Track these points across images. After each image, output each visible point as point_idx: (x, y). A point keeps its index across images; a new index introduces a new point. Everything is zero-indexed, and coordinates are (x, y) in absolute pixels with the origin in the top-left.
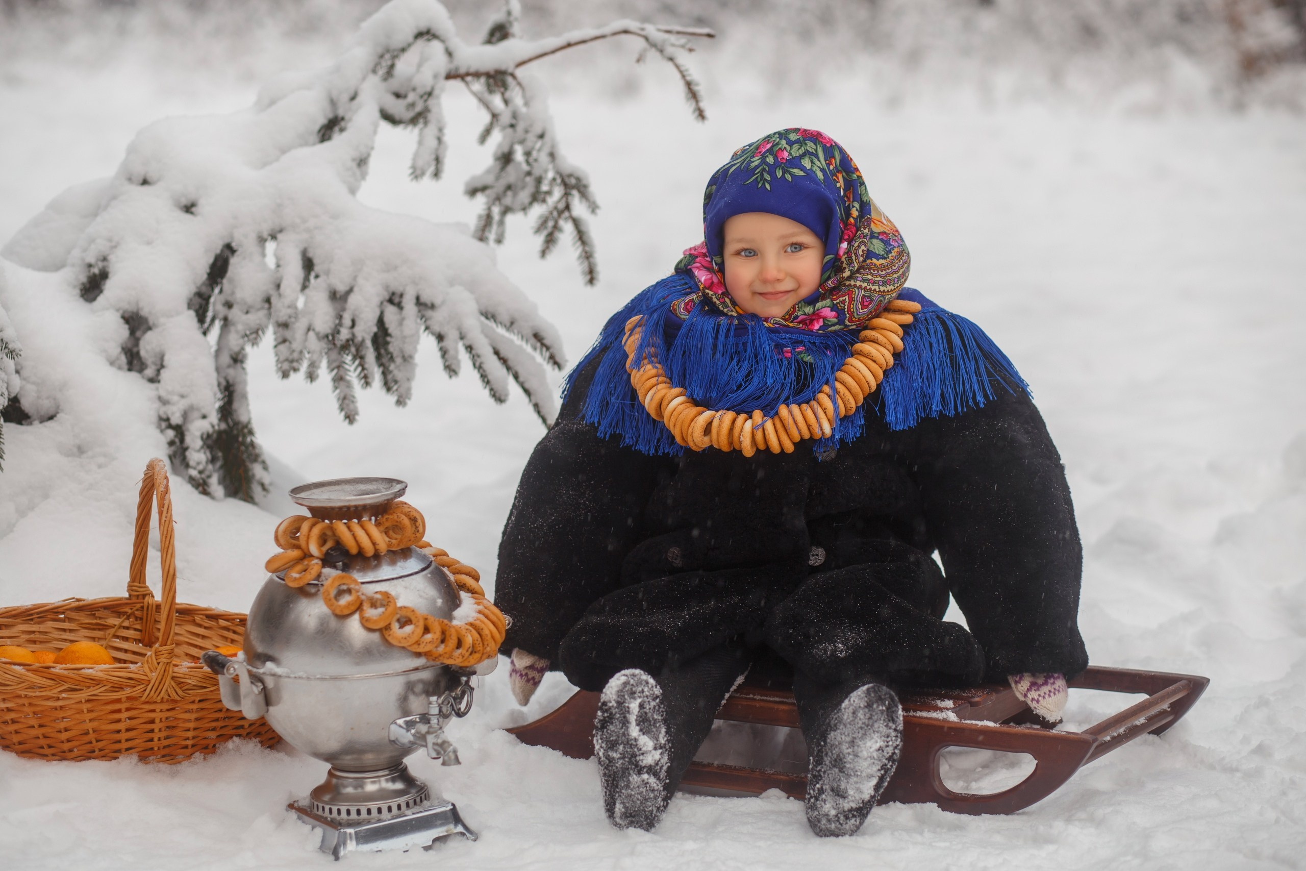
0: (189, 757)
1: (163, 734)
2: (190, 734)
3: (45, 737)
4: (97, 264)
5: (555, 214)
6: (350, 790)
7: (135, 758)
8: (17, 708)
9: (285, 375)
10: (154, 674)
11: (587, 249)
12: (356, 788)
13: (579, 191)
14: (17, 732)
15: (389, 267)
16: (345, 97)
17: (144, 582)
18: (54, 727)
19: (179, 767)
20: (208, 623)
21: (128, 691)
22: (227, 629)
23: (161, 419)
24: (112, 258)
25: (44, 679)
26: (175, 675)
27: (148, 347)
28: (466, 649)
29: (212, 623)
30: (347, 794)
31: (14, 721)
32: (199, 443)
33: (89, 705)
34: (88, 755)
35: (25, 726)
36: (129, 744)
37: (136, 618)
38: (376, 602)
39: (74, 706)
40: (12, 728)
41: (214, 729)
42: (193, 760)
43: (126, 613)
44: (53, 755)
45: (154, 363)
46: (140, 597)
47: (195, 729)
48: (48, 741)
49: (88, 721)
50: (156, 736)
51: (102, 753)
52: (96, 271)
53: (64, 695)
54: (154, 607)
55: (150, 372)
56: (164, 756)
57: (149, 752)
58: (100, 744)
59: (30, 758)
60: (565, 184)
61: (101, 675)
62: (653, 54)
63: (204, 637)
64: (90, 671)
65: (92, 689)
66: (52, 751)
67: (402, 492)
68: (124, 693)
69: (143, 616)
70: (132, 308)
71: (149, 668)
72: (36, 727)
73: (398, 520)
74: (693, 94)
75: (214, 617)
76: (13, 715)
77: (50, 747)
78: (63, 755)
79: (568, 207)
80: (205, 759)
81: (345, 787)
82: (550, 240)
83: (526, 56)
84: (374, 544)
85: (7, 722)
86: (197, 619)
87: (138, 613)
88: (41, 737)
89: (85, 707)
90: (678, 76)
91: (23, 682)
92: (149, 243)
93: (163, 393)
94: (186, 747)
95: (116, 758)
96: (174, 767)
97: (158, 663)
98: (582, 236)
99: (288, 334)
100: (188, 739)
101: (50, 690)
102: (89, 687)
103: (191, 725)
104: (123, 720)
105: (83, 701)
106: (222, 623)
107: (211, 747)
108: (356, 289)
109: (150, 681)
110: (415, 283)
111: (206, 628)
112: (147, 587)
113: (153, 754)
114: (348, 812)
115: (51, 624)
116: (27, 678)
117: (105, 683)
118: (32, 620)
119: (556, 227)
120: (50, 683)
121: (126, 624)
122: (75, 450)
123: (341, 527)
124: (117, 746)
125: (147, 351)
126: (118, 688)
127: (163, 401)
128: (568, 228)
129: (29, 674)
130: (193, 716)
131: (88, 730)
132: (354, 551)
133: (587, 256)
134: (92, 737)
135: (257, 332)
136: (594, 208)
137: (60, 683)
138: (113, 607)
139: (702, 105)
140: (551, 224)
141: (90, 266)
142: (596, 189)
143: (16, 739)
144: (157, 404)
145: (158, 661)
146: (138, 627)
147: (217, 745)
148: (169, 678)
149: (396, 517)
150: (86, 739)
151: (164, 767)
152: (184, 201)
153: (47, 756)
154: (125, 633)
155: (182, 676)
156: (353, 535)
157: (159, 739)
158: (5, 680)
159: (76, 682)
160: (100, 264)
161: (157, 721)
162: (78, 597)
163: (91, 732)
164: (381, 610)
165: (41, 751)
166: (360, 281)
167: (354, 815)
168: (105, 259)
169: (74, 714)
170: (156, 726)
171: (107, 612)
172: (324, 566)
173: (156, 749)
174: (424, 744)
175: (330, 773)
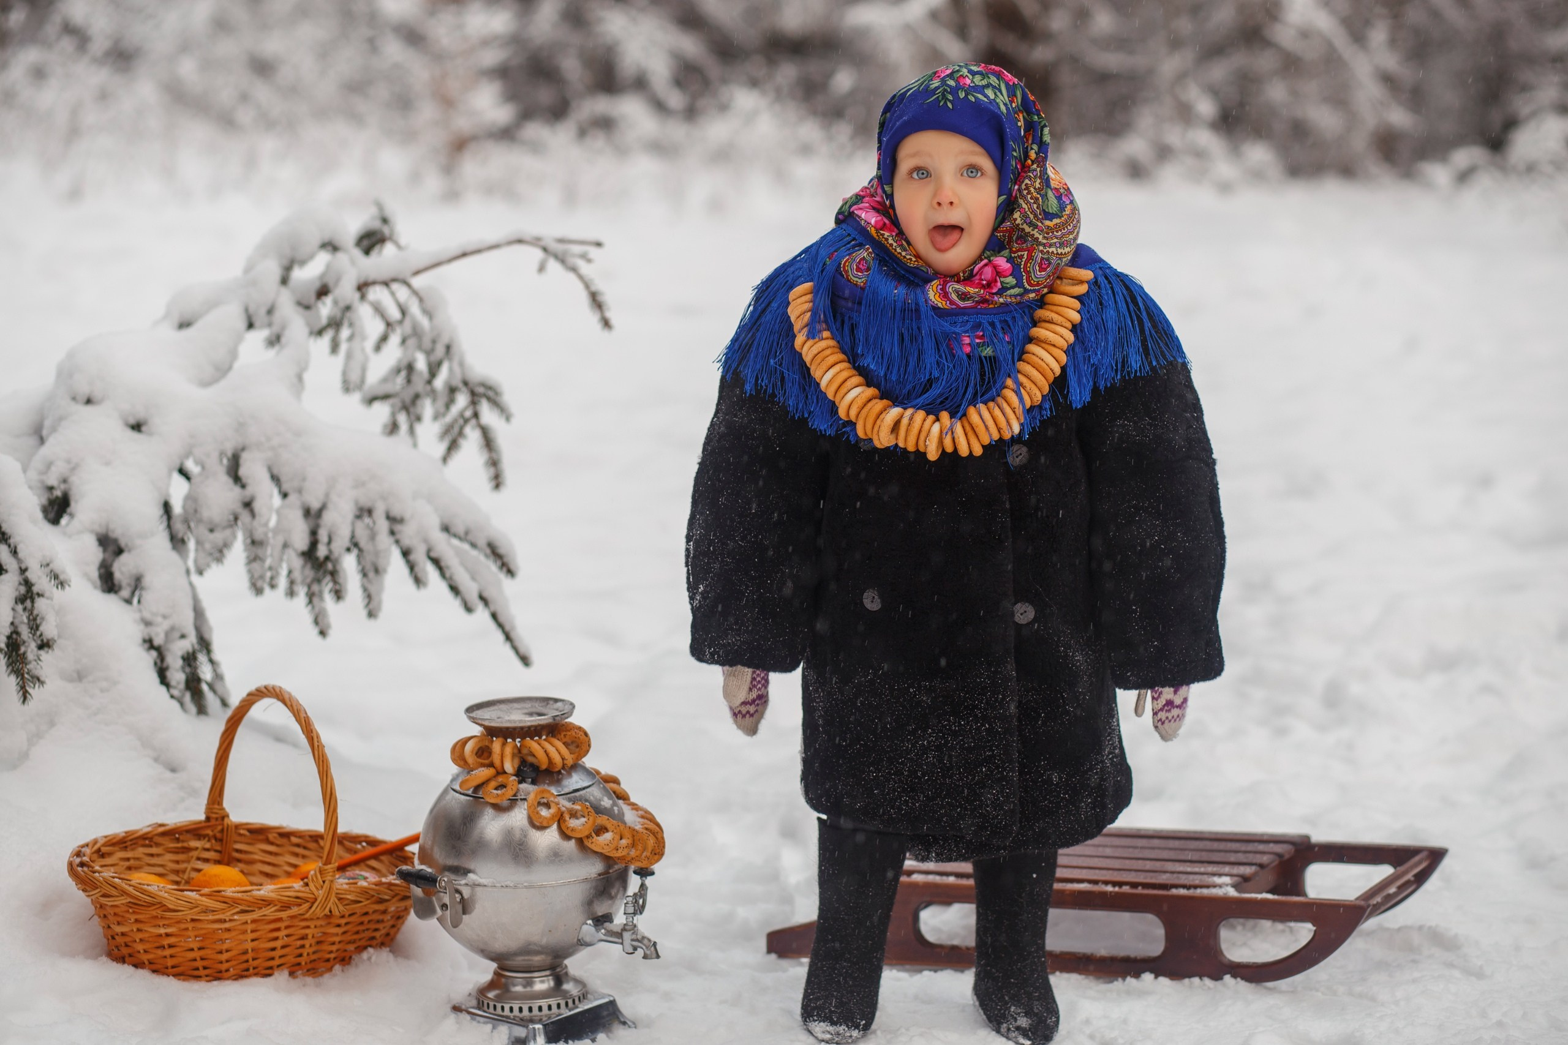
0: (330, 969)
1: (311, 950)
2: (334, 948)
3: (202, 959)
4: (59, 486)
5: (461, 421)
6: (519, 989)
7: (286, 973)
8: (178, 933)
9: (259, 591)
10: (320, 892)
11: (494, 455)
12: (525, 986)
13: (489, 399)
14: (171, 956)
15: (359, 484)
16: (263, 311)
17: (222, 804)
18: (215, 949)
19: (321, 979)
20: (280, 841)
21: (295, 910)
22: (298, 845)
23: (145, 641)
24: (74, 480)
25: (219, 903)
26: (338, 891)
27: (124, 569)
28: (650, 851)
29: (284, 841)
30: (516, 992)
31: (170, 946)
32: (180, 662)
33: (254, 926)
34: (242, 975)
35: (182, 949)
36: (282, 961)
37: (216, 839)
38: (576, 813)
39: (240, 927)
40: (167, 952)
41: (354, 942)
42: (334, 971)
43: (207, 835)
44: (207, 976)
45: (129, 585)
46: (219, 819)
47: (340, 942)
48: (205, 963)
49: (249, 941)
50: (305, 952)
51: (256, 971)
52: (58, 493)
53: (236, 917)
54: (233, 828)
55: (125, 593)
56: (308, 971)
57: (297, 967)
58: (256, 963)
59: (184, 980)
60: (473, 394)
61: (273, 895)
62: (553, 265)
63: (276, 854)
64: (258, 892)
65: (264, 909)
66: (207, 972)
67: (570, 714)
68: (291, 911)
69: (223, 836)
70: (102, 531)
71: (315, 886)
72: (196, 949)
73: (577, 736)
74: (596, 301)
75: (286, 835)
76: (172, 940)
77: (205, 968)
78: (217, 976)
79: (476, 415)
80: (343, 971)
81: (514, 985)
82: (453, 446)
83: (421, 265)
84: (563, 759)
85: (164, 947)
86: (271, 837)
87: (219, 835)
88: (198, 959)
89: (250, 927)
90: (580, 286)
91: (196, 907)
92: (108, 463)
93: (147, 615)
94: (328, 960)
95: (270, 975)
96: (317, 980)
97: (324, 882)
98: (488, 441)
99: (260, 552)
100: (331, 952)
101: (224, 913)
102: (261, 908)
103: (337, 939)
104: (281, 938)
105: (249, 922)
106: (294, 840)
107: (347, 958)
108: (330, 506)
109: (316, 899)
110: (384, 498)
111: (278, 845)
112: (223, 809)
113: (301, 969)
114: (521, 1010)
115: (141, 850)
116: (201, 903)
117: (277, 903)
118: (126, 847)
119: (461, 434)
120: (224, 906)
121: (208, 846)
122: (75, 675)
123: (533, 745)
124: (271, 963)
125: (122, 573)
126: (286, 907)
127: (147, 623)
128: (472, 436)
129: (204, 899)
130: (339, 930)
131: (247, 950)
132: (544, 767)
133: (494, 463)
134: (250, 956)
135: (221, 551)
136: (508, 416)
137: (233, 906)
138: (194, 831)
139: (609, 314)
140: (456, 429)
141: (51, 489)
142: (508, 398)
143: (170, 962)
144: (142, 627)
145: (324, 879)
146: (219, 848)
147: (353, 957)
148: (334, 895)
149: (574, 734)
150: (245, 958)
151: (309, 980)
152: (132, 421)
153: (200, 977)
154: (206, 855)
155: (343, 892)
156: (545, 751)
157: (308, 954)
158: (177, 906)
159: (250, 904)
160: (63, 487)
161: (310, 936)
162: (160, 822)
163: (250, 951)
164: (583, 820)
165: (196, 973)
166: (334, 497)
167: (526, 1012)
168: (65, 481)
169: (237, 935)
170: (307, 943)
171: (189, 836)
172: (520, 782)
173: (303, 963)
174: (620, 941)
175: (496, 973)
